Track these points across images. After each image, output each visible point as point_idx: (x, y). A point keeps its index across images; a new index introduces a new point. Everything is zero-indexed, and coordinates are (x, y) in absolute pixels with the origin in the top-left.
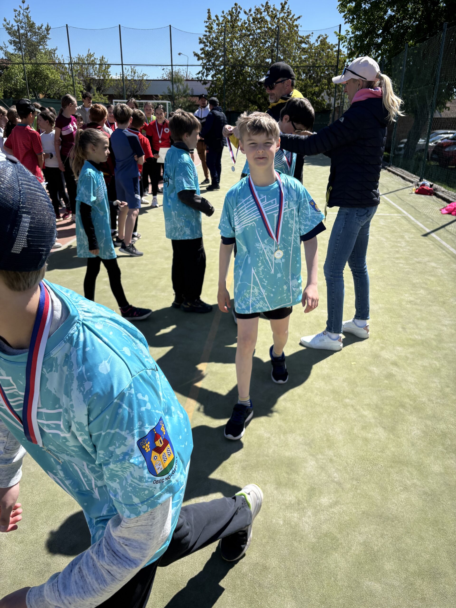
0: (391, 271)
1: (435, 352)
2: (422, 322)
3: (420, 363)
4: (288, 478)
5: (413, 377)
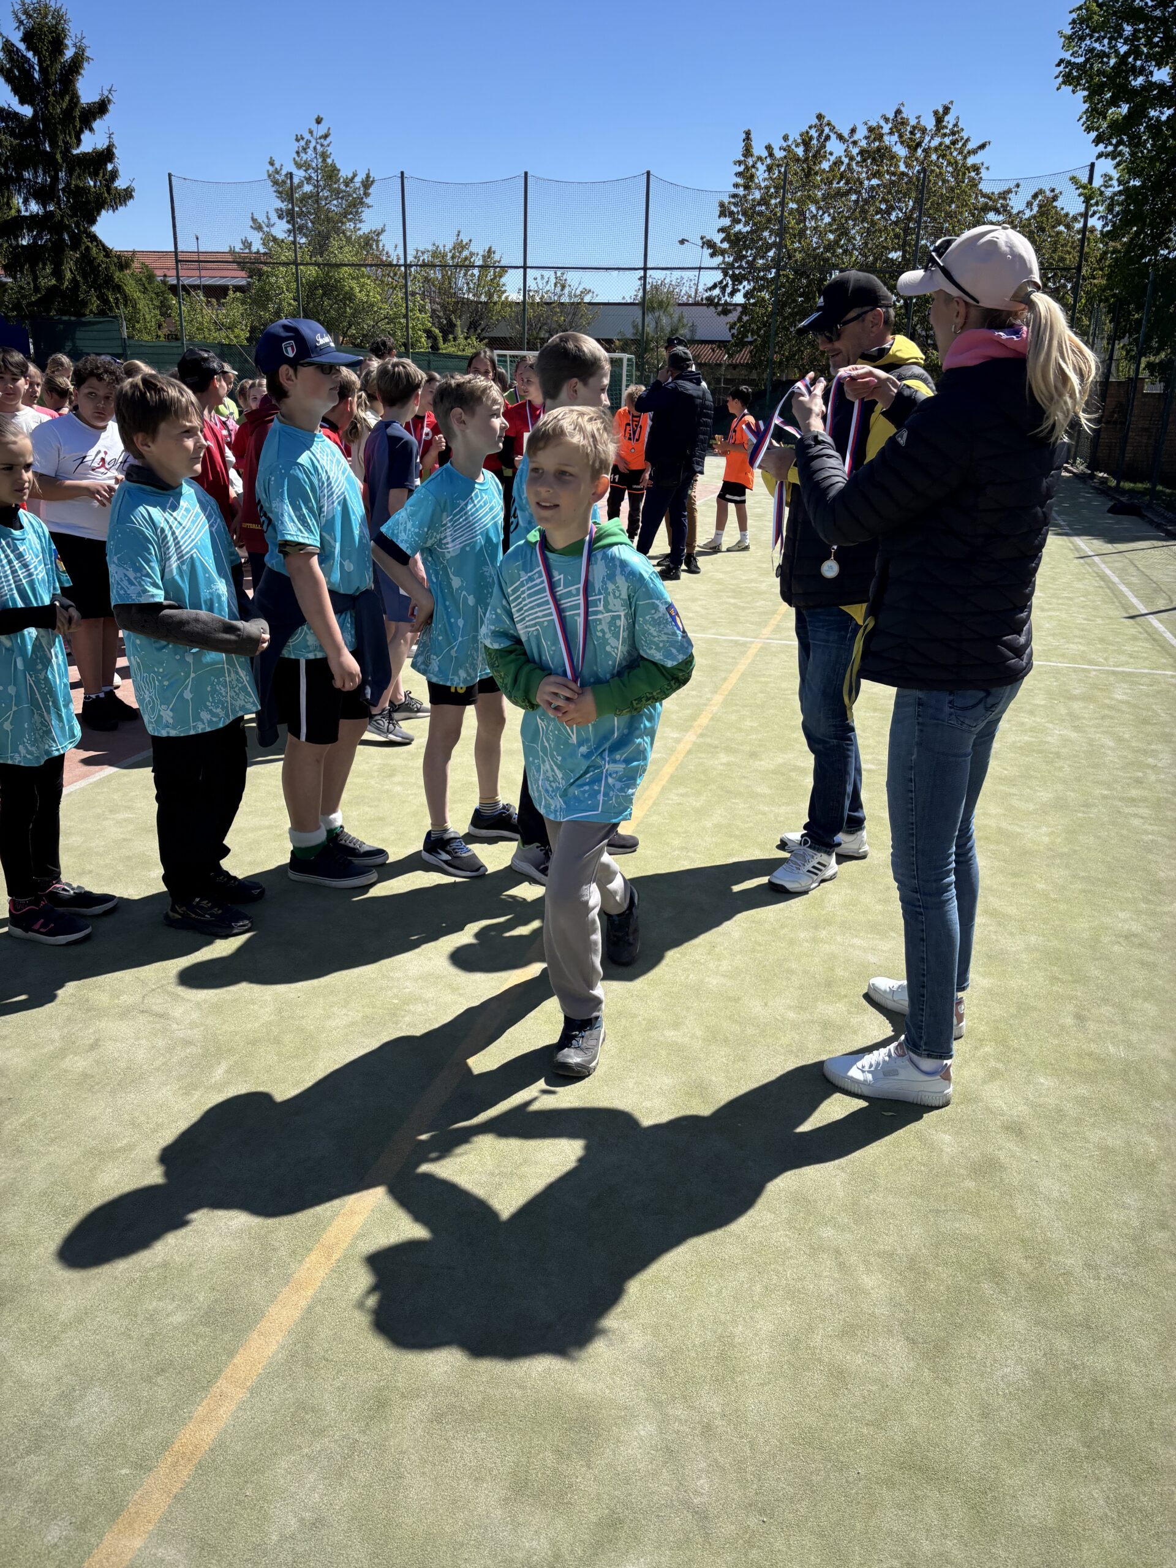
0: (1099, 837)
1: (1157, 1104)
2: (1146, 1005)
3: (1095, 1135)
4: (555, 1470)
5: (1059, 1180)
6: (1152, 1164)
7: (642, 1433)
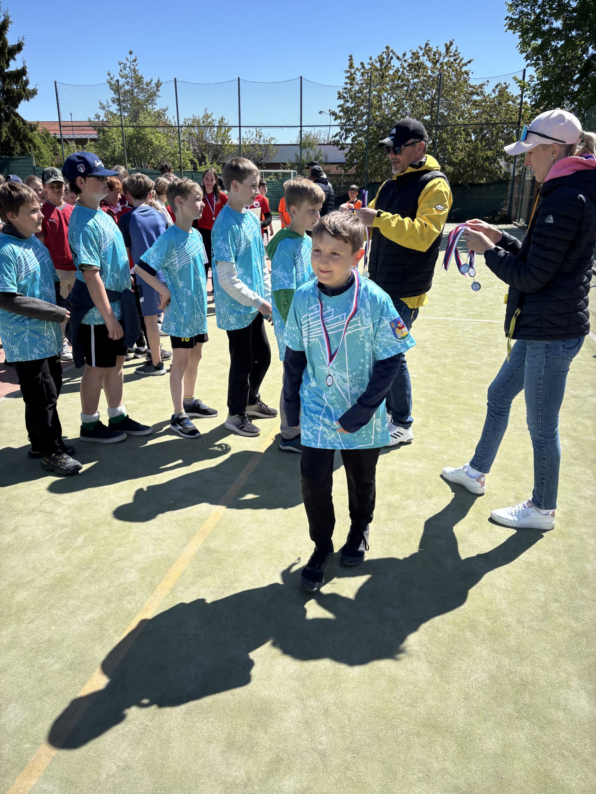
6: (551, 570)
7: (294, 715)
